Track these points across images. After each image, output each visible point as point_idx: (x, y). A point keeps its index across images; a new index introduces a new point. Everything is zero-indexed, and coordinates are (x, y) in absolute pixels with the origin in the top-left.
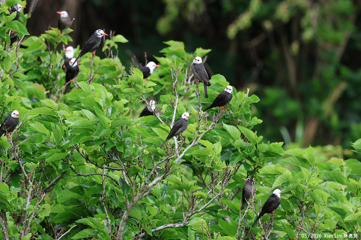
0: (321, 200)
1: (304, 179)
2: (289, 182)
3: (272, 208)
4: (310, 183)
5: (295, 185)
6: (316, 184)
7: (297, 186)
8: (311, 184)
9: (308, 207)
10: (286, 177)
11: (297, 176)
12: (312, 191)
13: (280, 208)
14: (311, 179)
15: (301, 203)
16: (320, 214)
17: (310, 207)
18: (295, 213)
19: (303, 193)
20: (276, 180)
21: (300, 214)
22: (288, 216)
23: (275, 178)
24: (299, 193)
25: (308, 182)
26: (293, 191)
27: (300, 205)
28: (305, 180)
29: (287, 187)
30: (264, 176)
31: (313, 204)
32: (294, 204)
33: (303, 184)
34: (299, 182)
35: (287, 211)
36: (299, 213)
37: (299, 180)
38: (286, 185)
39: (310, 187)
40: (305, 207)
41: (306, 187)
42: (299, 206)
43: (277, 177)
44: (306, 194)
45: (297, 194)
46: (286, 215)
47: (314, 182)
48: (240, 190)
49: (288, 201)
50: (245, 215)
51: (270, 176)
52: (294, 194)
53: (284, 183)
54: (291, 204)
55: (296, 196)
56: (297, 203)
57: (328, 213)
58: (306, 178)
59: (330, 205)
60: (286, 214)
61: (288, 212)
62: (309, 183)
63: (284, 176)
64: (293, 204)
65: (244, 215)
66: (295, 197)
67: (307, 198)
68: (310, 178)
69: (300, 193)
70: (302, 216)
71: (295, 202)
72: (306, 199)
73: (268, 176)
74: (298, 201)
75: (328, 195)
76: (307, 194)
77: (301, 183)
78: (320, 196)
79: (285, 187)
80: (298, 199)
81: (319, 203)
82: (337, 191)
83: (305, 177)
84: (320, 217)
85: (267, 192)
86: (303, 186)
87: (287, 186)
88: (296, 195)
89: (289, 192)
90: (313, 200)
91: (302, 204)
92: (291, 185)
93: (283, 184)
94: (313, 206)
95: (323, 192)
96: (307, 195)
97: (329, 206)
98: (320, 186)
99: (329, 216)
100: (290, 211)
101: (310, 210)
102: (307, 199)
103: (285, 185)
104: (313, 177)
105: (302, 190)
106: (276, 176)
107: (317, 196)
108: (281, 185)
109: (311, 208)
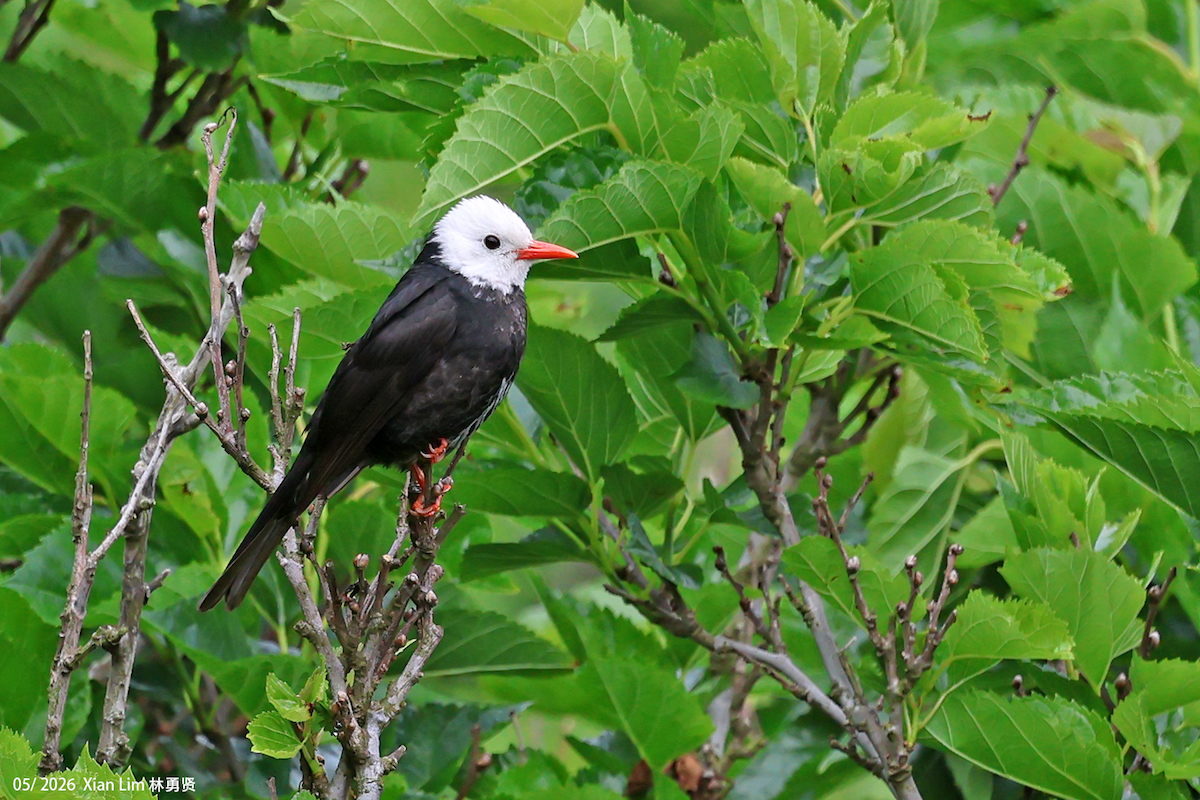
0: (965, 332)
1: (778, 111)
2: (609, 140)
3: (424, 412)
4: (851, 149)
5: (683, 179)
6: (912, 157)
7: (706, 190)
8: (851, 156)
9: (834, 405)
10: (580, 91)
11: (703, 81)
12: (878, 233)
13: (527, 436)
14: (859, 104)
15: (758, 370)
16: (908, 456)
17: (861, 406)
18: (693, 492)
19: (773, 262)
20: (460, 122)
21: (752, 501)
22: (613, 520)
23: (453, 107)
24: (724, 266)
25: (825, 143)
26: (664, 246)
27: (746, 398)
28: (796, 123)
29: (581, 195)
30: (336, 92)
31: (889, 377)
32: (680, 385)
33: (769, 163)
34: (727, 144)
35: (603, 471)
36: (734, 488)
37: (725, 122)
38: (579, 178)
39: (846, 192)
40: (797, 415)
41: (810, 197)
42: (730, 415)
43: (478, 93)
44: (802, 271)
45: (704, 273)
46: (594, 509)
47: (891, 133)
48: (82, 232)
49: (608, 351)
50: (138, 511)
51: (400, 88)
52: (678, 272)
53: (556, 158)
54: (638, 386)
55: (692, 297)
56: (711, 381)
57: (1053, 482)
58: (803, 94)
59: (1073, 392)
60: (585, 498)
61: (614, 474)
62: (837, 152)
63: (547, 81)
64: (664, 384)
65: (128, 509)
66: (682, 308)
67: (820, 312)
68: (841, 91)
69: (737, 259)
70: (768, 516)
71: (690, 368)
72: (810, 324)
73: (385, 87)
74: (716, 352)
75: (1051, 278)
76: (818, 269)
77: (741, 150)
78: (953, 291)
79: (569, 198)
80: (724, 329)
81: (952, 365)
82: (1079, 187)
83: (794, 89)
84: (911, 494)
85: (372, 265)
86: (772, 181)
87: (592, 182)
88: (701, 287)
89: (623, 259)
90: (881, 336)
91: (762, 381)
92: (627, 178)
93: (539, 170)
94: (893, 394)
95: (989, 247)
96: (820, 280)
97: (1063, 402)
98: (964, 179)
99: (1061, 516)
100: (637, 471)
101: (859, 438)
102: (823, 332)
103: (567, 182)
104: (882, 90)
105: (765, 227)
106: (470, 77)
107: (928, 291)
108: (525, 176)
109: (872, 417)
